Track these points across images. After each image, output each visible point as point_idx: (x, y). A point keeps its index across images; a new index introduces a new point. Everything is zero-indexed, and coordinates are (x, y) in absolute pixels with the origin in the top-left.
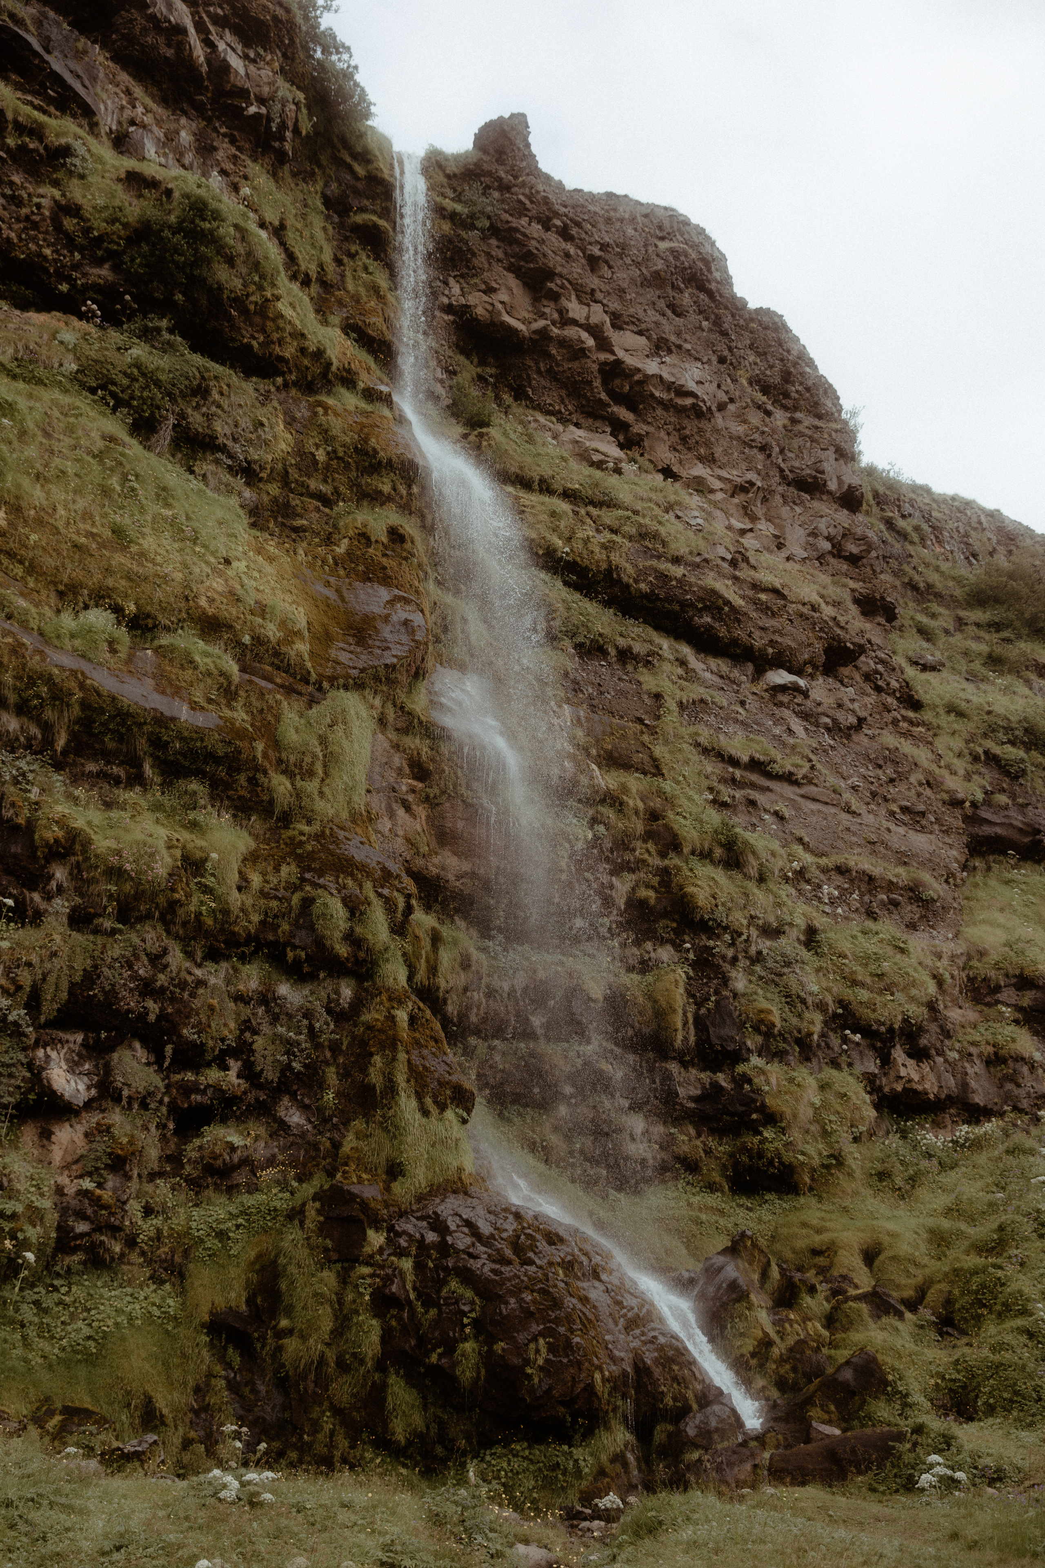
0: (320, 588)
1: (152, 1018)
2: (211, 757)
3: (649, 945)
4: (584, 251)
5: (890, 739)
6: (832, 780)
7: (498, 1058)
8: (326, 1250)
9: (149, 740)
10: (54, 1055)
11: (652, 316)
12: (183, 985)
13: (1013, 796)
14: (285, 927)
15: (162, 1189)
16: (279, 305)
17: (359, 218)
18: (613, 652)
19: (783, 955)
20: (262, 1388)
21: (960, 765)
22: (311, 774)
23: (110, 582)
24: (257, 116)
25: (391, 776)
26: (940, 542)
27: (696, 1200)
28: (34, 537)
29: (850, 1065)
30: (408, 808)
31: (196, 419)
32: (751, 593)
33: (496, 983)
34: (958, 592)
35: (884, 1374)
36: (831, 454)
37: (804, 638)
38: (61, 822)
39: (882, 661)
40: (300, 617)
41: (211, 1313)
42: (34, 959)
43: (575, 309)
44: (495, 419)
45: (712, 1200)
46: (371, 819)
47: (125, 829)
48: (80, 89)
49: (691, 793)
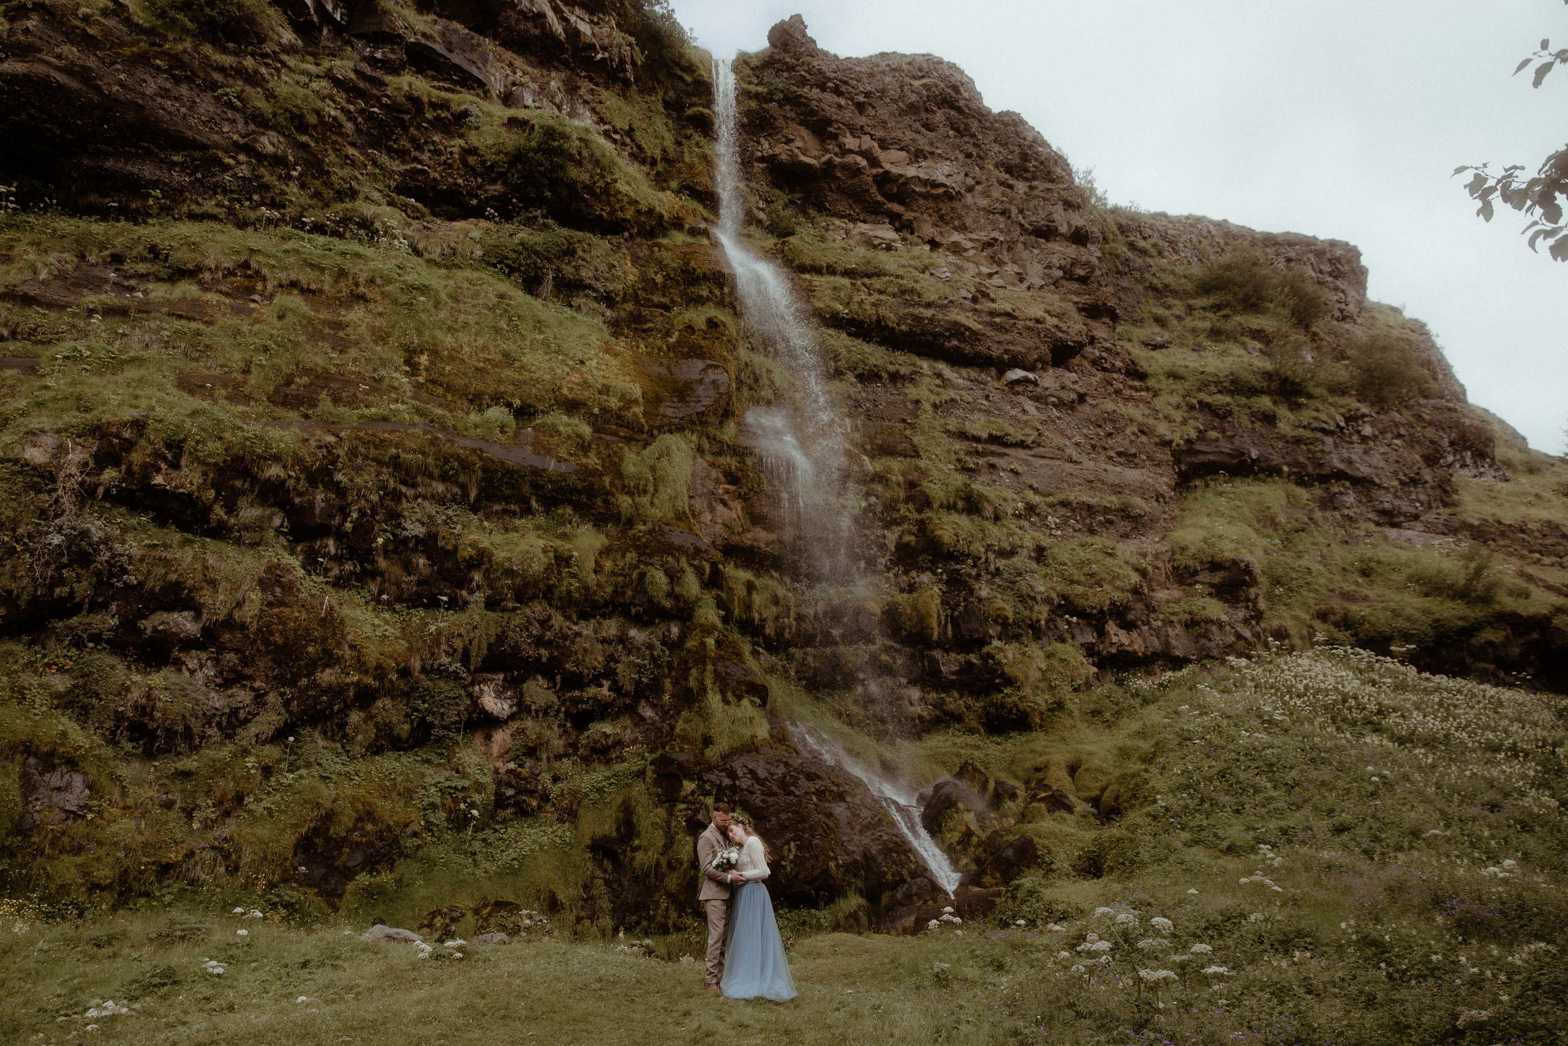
0: (657, 369)
1: (544, 659)
2: (574, 490)
3: (913, 573)
4: (852, 100)
5: (1109, 405)
6: (1059, 441)
7: (810, 659)
8: (659, 795)
9: (531, 485)
10: (486, 688)
11: (910, 135)
12: (565, 637)
13: (1223, 432)
14: (630, 593)
15: (566, 765)
16: (618, 185)
17: (690, 112)
18: (885, 375)
19: (1015, 569)
20: (625, 884)
21: (1178, 416)
22: (645, 492)
23: (502, 388)
24: (603, 60)
25: (710, 485)
26: (1176, 252)
27: (959, 741)
28: (448, 368)
29: (1073, 638)
30: (724, 503)
31: (568, 270)
32: (987, 319)
33: (804, 610)
34: (1189, 287)
35: (1035, 849)
36: (1060, 207)
37: (1031, 344)
38: (473, 545)
39: (1107, 350)
40: (636, 390)
41: (592, 839)
42: (463, 631)
43: (850, 142)
44: (798, 229)
45: (970, 739)
46: (694, 516)
47: (517, 544)
48: (475, 71)
49: (941, 466)
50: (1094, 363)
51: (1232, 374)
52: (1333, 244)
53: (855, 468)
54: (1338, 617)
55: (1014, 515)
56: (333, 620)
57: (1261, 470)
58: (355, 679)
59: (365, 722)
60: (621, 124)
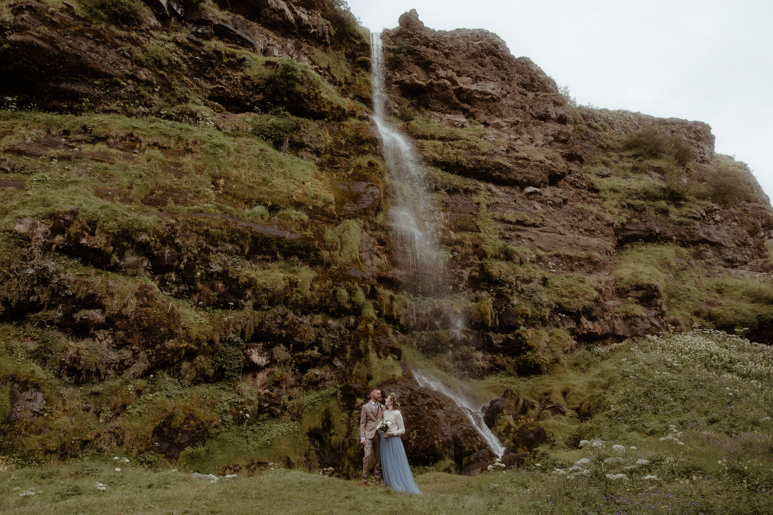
0: (342, 187)
1: (284, 335)
2: (299, 248)
3: (478, 292)
4: (442, 52)
5: (580, 205)
6: (553, 223)
7: (424, 337)
8: (344, 406)
9: (277, 246)
10: (253, 351)
11: (472, 69)
12: (295, 324)
13: (641, 219)
14: (328, 301)
15: (296, 391)
16: (322, 94)
17: (359, 59)
18: (462, 191)
19: (532, 289)
20: (327, 453)
21: (616, 211)
22: (336, 249)
23: (262, 196)
24: (314, 33)
25: (371, 246)
26: (613, 128)
27: (503, 380)
28: (234, 186)
29: (563, 325)
30: (378, 256)
31: (296, 138)
32: (515, 161)
33: (420, 311)
34: (620, 146)
36: (551, 104)
37: (538, 174)
38: (247, 276)
39: (578, 177)
40: (331, 197)
41: (309, 429)
42: (241, 321)
43: (442, 73)
44: (415, 117)
45: (509, 379)
46: (362, 261)
47: (269, 276)
48: (248, 38)
49: (491, 236)
50: (571, 184)
51: (644, 189)
52: (696, 123)
53: (446, 237)
54: (706, 314)
55: (530, 261)
56: (174, 314)
57: (662, 239)
58: (185, 345)
59: (191, 368)
60: (324, 65)
